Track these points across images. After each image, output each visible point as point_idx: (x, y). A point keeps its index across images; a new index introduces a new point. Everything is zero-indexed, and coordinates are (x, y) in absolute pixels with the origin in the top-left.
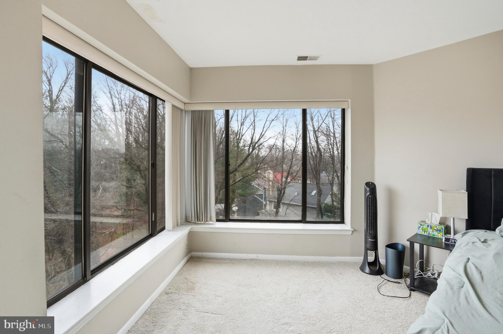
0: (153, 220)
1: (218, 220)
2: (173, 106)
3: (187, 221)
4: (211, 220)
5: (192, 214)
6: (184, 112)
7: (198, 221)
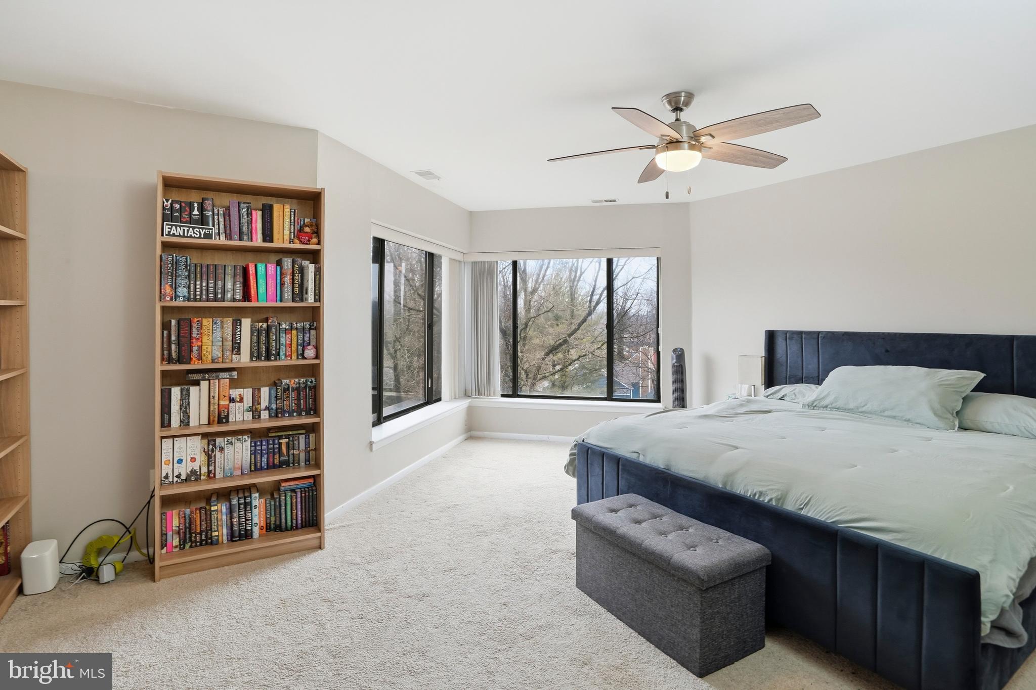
0: (430, 386)
1: (503, 396)
2: (451, 259)
3: (466, 395)
4: (494, 394)
5: (471, 386)
6: (463, 264)
7: (479, 395)
